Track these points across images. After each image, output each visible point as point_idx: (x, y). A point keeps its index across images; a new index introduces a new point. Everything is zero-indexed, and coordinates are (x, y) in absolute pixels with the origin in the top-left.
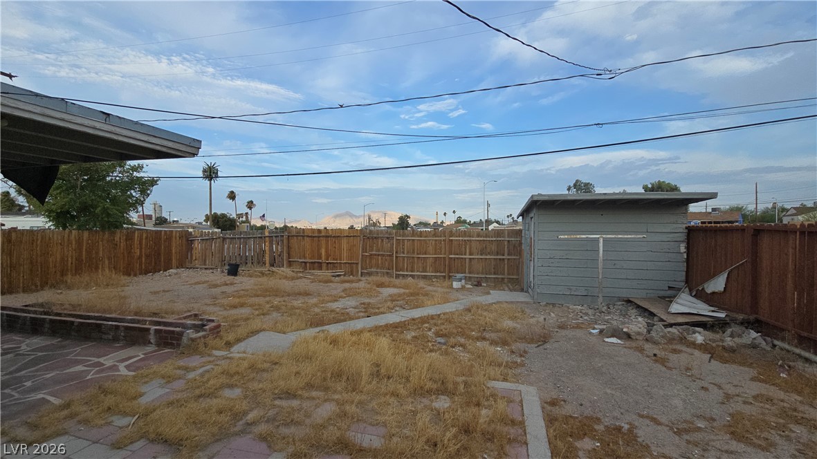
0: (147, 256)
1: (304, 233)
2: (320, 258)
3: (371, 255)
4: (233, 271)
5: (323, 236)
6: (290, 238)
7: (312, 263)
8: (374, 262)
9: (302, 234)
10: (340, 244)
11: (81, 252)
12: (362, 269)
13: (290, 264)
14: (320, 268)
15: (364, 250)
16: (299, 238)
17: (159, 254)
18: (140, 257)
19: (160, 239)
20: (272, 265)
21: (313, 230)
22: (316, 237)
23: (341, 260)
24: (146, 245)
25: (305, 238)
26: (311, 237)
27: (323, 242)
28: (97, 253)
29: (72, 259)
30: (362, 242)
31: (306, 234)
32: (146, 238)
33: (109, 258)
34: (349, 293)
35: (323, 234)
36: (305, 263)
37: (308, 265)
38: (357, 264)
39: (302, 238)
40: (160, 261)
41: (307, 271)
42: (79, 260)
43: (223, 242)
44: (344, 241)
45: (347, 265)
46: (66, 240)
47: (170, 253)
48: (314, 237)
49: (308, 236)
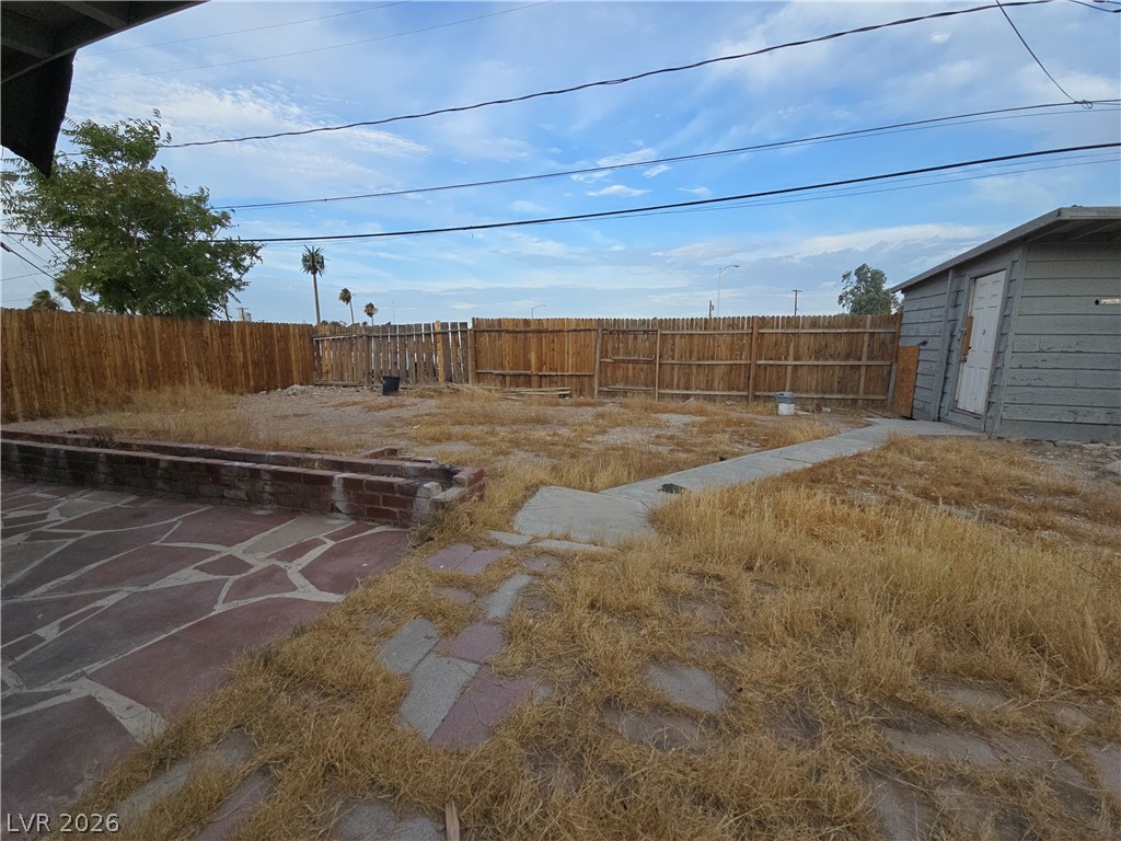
0: (256, 364)
1: (500, 325)
2: (529, 368)
3: (616, 361)
4: (391, 386)
5: (533, 332)
6: (478, 334)
7: (515, 375)
8: (620, 373)
9: (497, 328)
10: (562, 344)
11: (153, 354)
12: (600, 385)
13: (479, 377)
14: (528, 384)
15: (604, 354)
16: (493, 334)
17: (273, 362)
18: (245, 366)
19: (272, 337)
20: (449, 379)
21: (516, 322)
22: (521, 332)
23: (563, 370)
24: (252, 345)
25: (503, 334)
26: (512, 332)
27: (533, 339)
28: (179, 355)
29: (141, 363)
30: (599, 340)
31: (504, 328)
32: (251, 334)
33: (199, 366)
35: (533, 327)
36: (504, 376)
37: (508, 379)
38: (592, 376)
39: (497, 334)
40: (275, 373)
41: (507, 389)
42: (152, 364)
43: (368, 344)
44: (569, 339)
45: (574, 380)
46: (126, 329)
47: (288, 361)
48: (518, 332)
49: (508, 332)
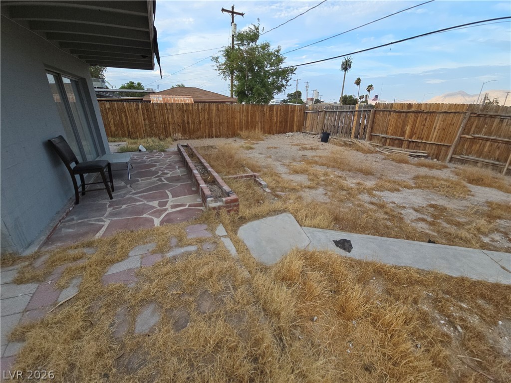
0: (280, 122)
1: (391, 108)
2: (403, 135)
3: (475, 138)
4: (325, 139)
5: (413, 112)
6: (377, 112)
7: (393, 139)
8: (476, 147)
9: (389, 109)
10: (432, 122)
11: (248, 119)
12: (454, 153)
13: (371, 138)
14: (400, 145)
15: (466, 130)
16: (386, 113)
17: (287, 122)
18: (276, 123)
19: (288, 110)
20: (356, 137)
21: (402, 105)
22: (404, 112)
23: (427, 139)
24: (280, 114)
25: (392, 113)
26: (398, 112)
27: (411, 117)
28: (255, 118)
29: (244, 121)
30: (465, 121)
31: (393, 109)
32: (280, 110)
33: (261, 122)
34: (421, 183)
35: (413, 109)
36: (386, 138)
37: (388, 140)
38: (449, 147)
39: (388, 113)
40: (287, 126)
41: (385, 147)
42: (247, 122)
43: (325, 115)
44: (439, 119)
45: (434, 147)
46: (241, 109)
47: (293, 121)
48: (402, 112)
49: (395, 112)
